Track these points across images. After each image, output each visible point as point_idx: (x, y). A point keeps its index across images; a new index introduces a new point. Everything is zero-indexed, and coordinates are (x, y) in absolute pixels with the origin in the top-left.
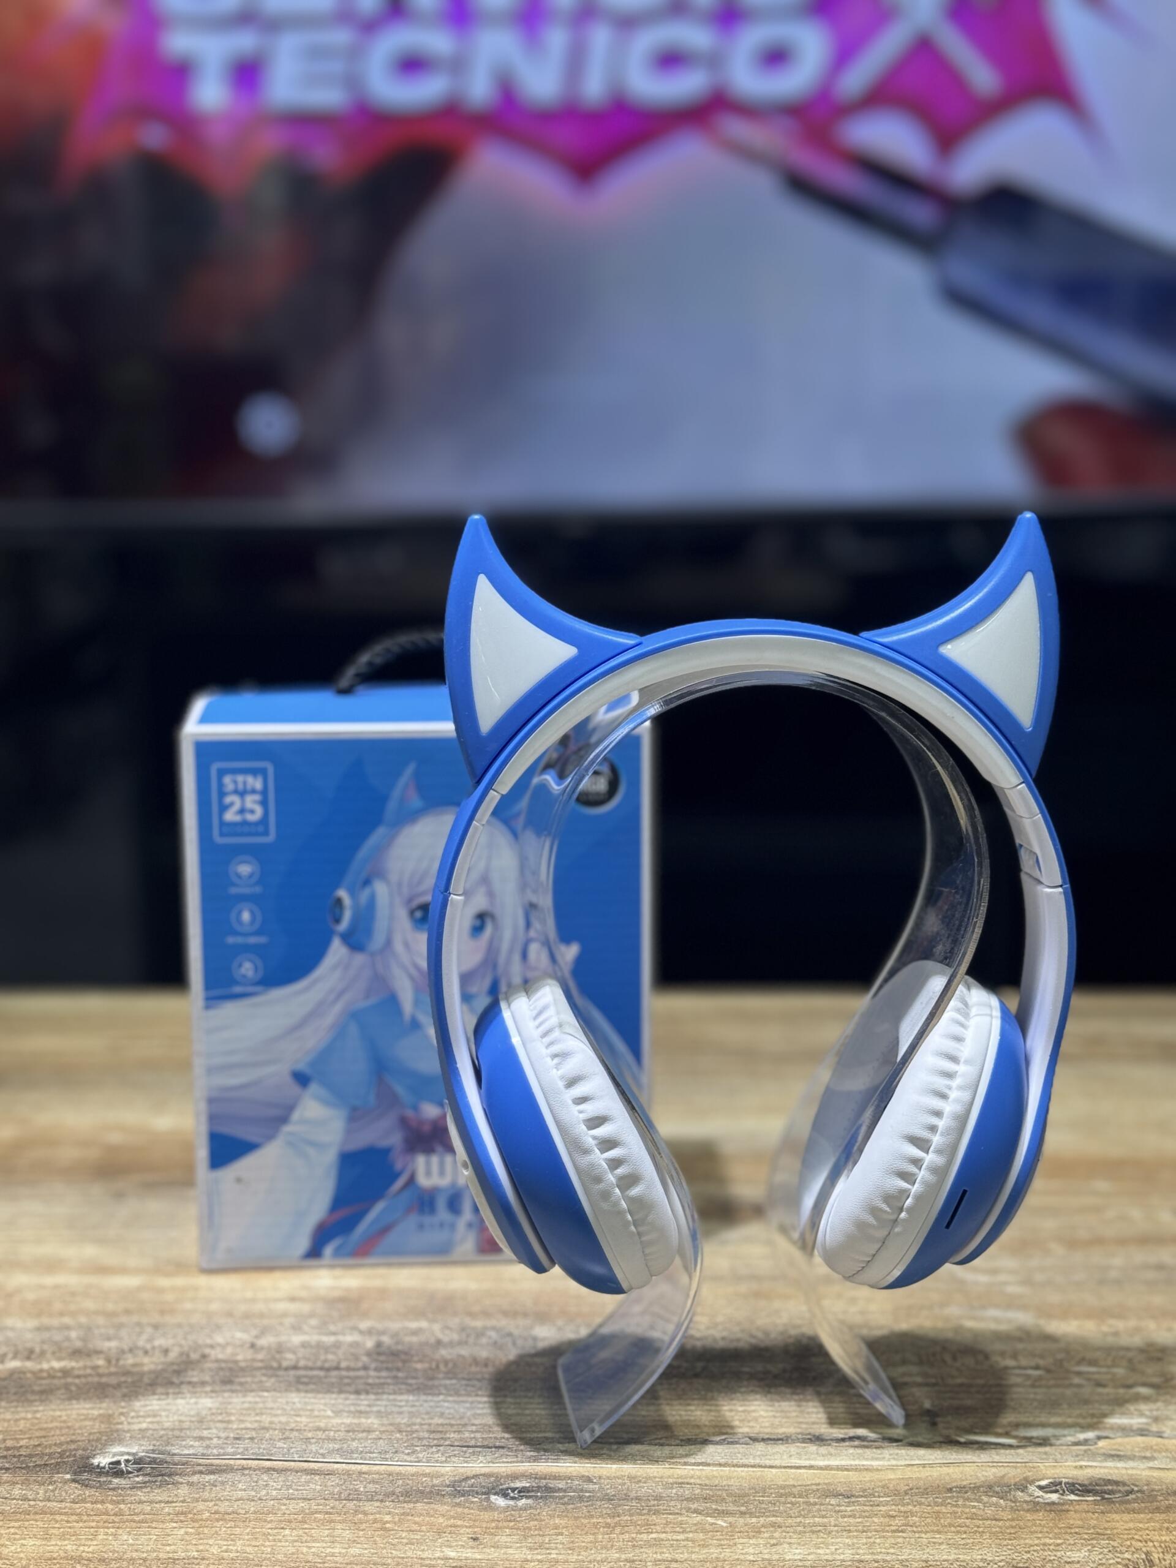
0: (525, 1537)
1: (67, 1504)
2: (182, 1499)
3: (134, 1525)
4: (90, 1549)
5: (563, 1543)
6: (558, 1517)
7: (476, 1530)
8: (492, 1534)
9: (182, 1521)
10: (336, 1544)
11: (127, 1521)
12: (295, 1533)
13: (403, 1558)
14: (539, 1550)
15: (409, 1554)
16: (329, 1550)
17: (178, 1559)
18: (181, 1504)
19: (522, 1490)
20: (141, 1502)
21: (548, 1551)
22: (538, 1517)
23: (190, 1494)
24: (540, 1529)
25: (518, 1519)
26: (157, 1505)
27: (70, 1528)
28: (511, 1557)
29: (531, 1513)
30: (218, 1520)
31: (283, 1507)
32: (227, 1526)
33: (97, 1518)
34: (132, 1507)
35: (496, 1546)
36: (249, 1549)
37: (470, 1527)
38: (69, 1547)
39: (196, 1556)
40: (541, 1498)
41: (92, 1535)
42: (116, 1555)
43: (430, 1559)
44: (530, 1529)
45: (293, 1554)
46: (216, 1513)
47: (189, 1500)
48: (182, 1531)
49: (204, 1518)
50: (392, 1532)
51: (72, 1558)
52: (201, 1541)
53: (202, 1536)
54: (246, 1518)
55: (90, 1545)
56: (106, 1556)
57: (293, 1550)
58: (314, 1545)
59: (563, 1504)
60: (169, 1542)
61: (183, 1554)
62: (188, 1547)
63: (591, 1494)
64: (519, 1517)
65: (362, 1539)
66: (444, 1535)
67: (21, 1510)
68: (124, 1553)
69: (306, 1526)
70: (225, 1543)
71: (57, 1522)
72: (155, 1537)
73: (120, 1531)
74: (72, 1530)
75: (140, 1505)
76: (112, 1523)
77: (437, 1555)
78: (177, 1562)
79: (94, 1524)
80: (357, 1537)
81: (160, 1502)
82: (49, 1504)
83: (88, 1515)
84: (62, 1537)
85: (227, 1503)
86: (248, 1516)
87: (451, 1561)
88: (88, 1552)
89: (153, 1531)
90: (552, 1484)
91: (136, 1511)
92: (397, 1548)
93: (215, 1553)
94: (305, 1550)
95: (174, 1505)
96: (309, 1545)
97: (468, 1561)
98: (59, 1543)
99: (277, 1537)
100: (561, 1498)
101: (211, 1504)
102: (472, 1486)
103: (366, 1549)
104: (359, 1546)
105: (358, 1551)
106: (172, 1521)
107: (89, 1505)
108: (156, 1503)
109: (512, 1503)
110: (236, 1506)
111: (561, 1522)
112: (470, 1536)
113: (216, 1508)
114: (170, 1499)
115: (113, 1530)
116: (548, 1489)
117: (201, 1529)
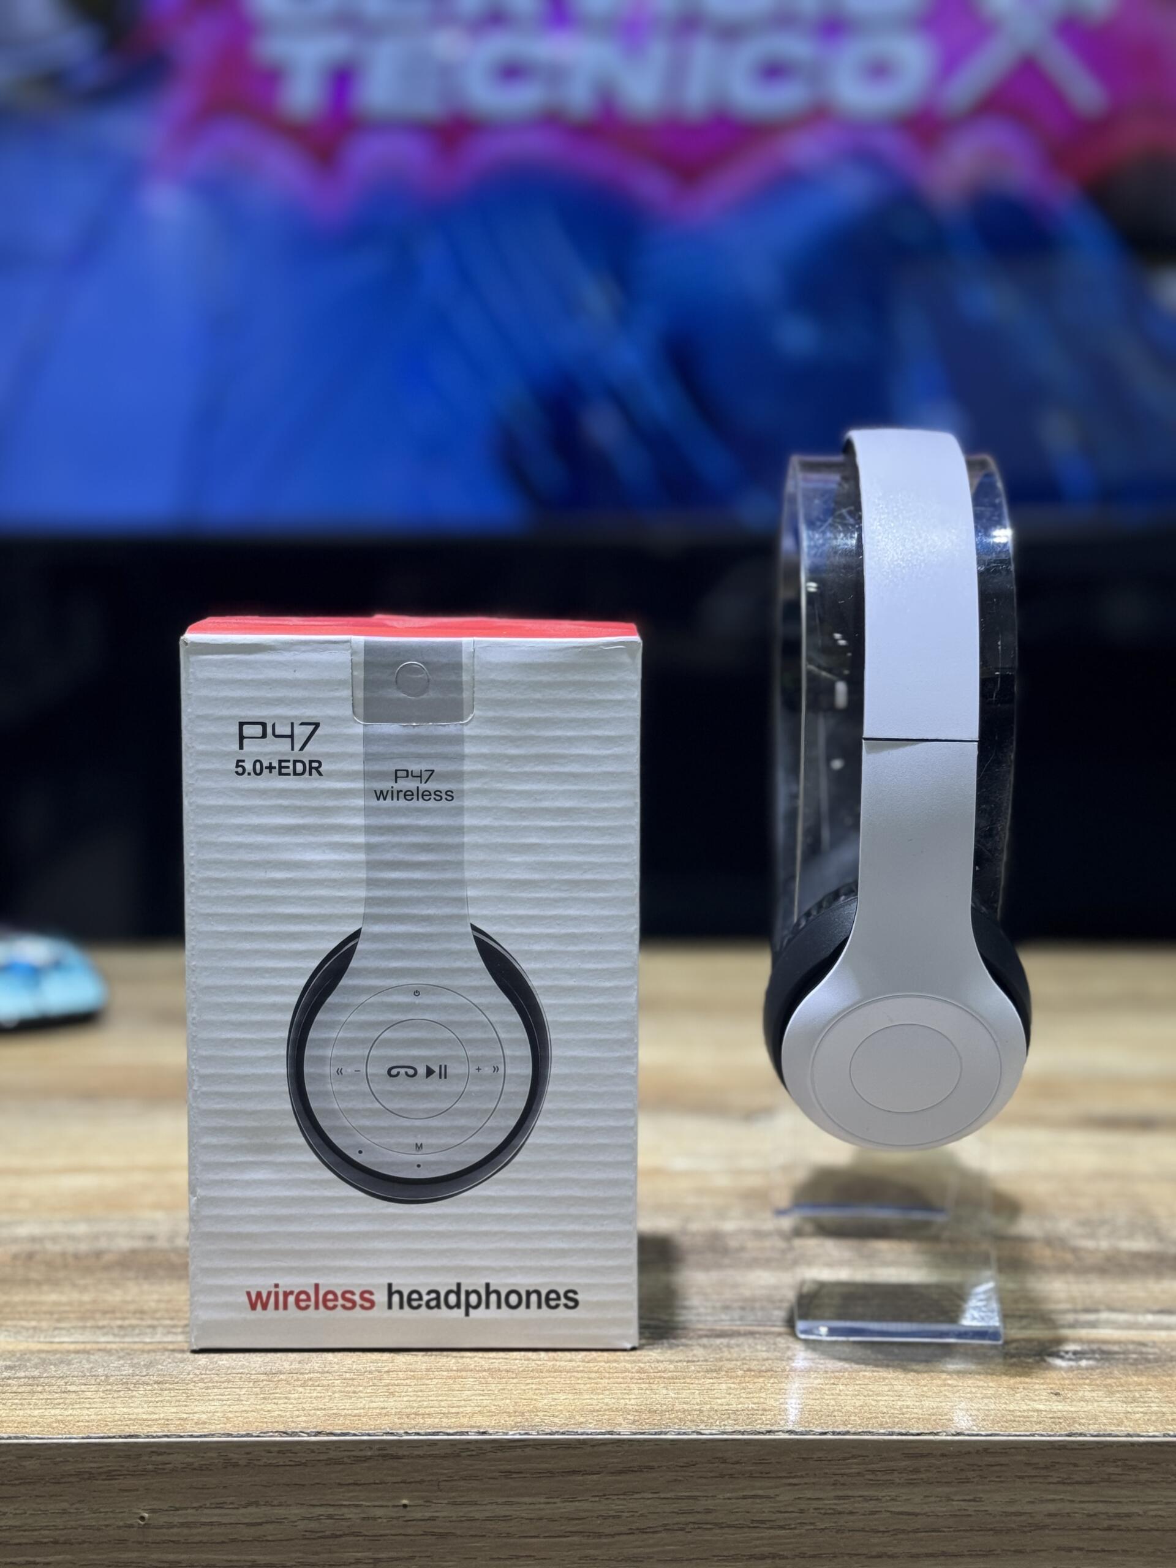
0: (1113, 1393)
1: (578, 1364)
2: (702, 1359)
3: (666, 1381)
4: (632, 1402)
5: (1157, 1398)
6: (1134, 1375)
7: (1051, 1386)
8: (1072, 1390)
9: (715, 1378)
10: (904, 1398)
11: (655, 1377)
12: (851, 1388)
13: (988, 1410)
14: (1136, 1404)
15: (993, 1407)
16: (900, 1403)
17: (737, 1410)
18: (705, 1363)
19: (1075, 1353)
20: (658, 1361)
21: (1146, 1405)
22: (1112, 1376)
23: (709, 1354)
24: (1122, 1386)
25: (1091, 1377)
26: (679, 1364)
27: (596, 1383)
28: (1109, 1410)
29: (1101, 1373)
30: (758, 1377)
31: (821, 1366)
32: (772, 1381)
33: (620, 1375)
34: (653, 1366)
35: (1082, 1399)
36: (811, 1402)
37: (1042, 1384)
38: (606, 1401)
39: (755, 1408)
40: (1102, 1359)
41: (625, 1389)
42: (665, 1407)
43: (1020, 1411)
44: (1111, 1385)
45: (861, 1406)
46: (749, 1370)
47: (712, 1360)
48: (724, 1386)
49: (740, 1375)
50: (960, 1388)
51: (617, 1410)
52: (751, 1395)
53: (749, 1390)
54: (788, 1375)
55: (630, 1399)
56: (655, 1408)
57: (861, 1403)
58: (879, 1398)
59: (1132, 1364)
60: (716, 1395)
61: (740, 1406)
62: (741, 1400)
63: (1156, 1356)
64: (1091, 1375)
65: (930, 1393)
66: (1018, 1391)
67: (531, 1369)
68: (673, 1405)
69: (858, 1382)
70: (780, 1397)
71: (578, 1379)
72: (697, 1392)
73: (654, 1387)
74: (600, 1386)
75: (660, 1364)
76: (640, 1379)
77: (1025, 1408)
78: (739, 1413)
79: (621, 1380)
80: (923, 1391)
81: (680, 1361)
82: (558, 1363)
83: (609, 1373)
84: (593, 1391)
85: (755, 1362)
86: (786, 1373)
87: (1044, 1413)
88: (632, 1405)
89: (691, 1386)
90: (1105, 1347)
91: (660, 1369)
92: (975, 1401)
93: (775, 1405)
94: (874, 1403)
95: (698, 1363)
96: (875, 1398)
97: (1064, 1413)
98: (592, 1396)
99: (834, 1392)
100: (1126, 1359)
101: (739, 1363)
102: (1017, 1348)
103: (941, 1402)
104: (931, 1399)
105: (935, 1405)
106: (705, 1377)
107: (603, 1364)
108: (677, 1362)
109: (1072, 1363)
110: (767, 1365)
111: (1141, 1379)
112: (1049, 1391)
113: (747, 1366)
114: (690, 1359)
115: (647, 1385)
116: (1102, 1352)
117: (744, 1385)
